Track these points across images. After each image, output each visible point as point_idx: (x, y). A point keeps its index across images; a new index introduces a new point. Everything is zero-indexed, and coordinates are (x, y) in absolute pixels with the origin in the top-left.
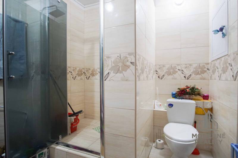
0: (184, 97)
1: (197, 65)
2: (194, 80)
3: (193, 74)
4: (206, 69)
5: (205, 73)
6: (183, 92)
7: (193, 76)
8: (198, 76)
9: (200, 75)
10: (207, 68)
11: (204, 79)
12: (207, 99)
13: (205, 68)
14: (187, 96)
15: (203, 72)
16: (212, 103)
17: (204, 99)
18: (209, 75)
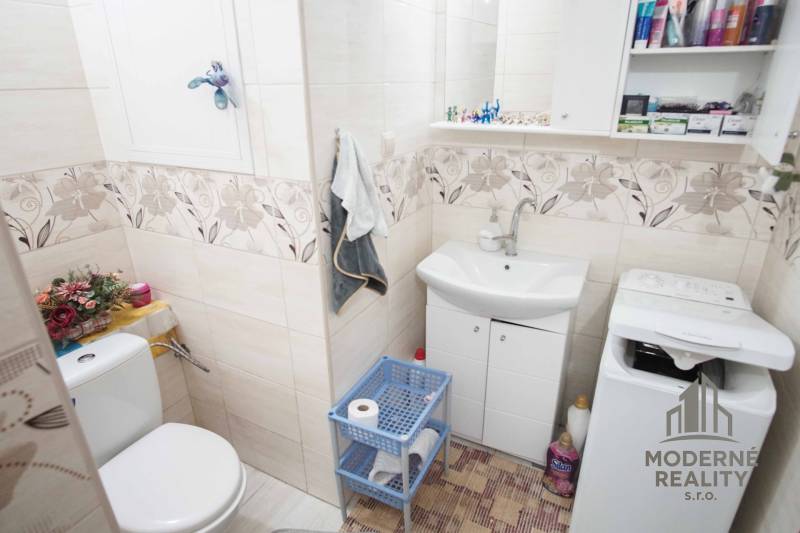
0: (75, 335)
1: (59, 175)
2: (69, 239)
3: (59, 217)
4: (100, 189)
5: (104, 205)
6: (63, 316)
7: (59, 225)
8: (82, 222)
9: (84, 214)
10: (102, 181)
11: (106, 227)
12: (148, 301)
13: (96, 183)
14: (88, 325)
15: (94, 201)
16: (170, 309)
17: (137, 306)
18: (117, 210)
